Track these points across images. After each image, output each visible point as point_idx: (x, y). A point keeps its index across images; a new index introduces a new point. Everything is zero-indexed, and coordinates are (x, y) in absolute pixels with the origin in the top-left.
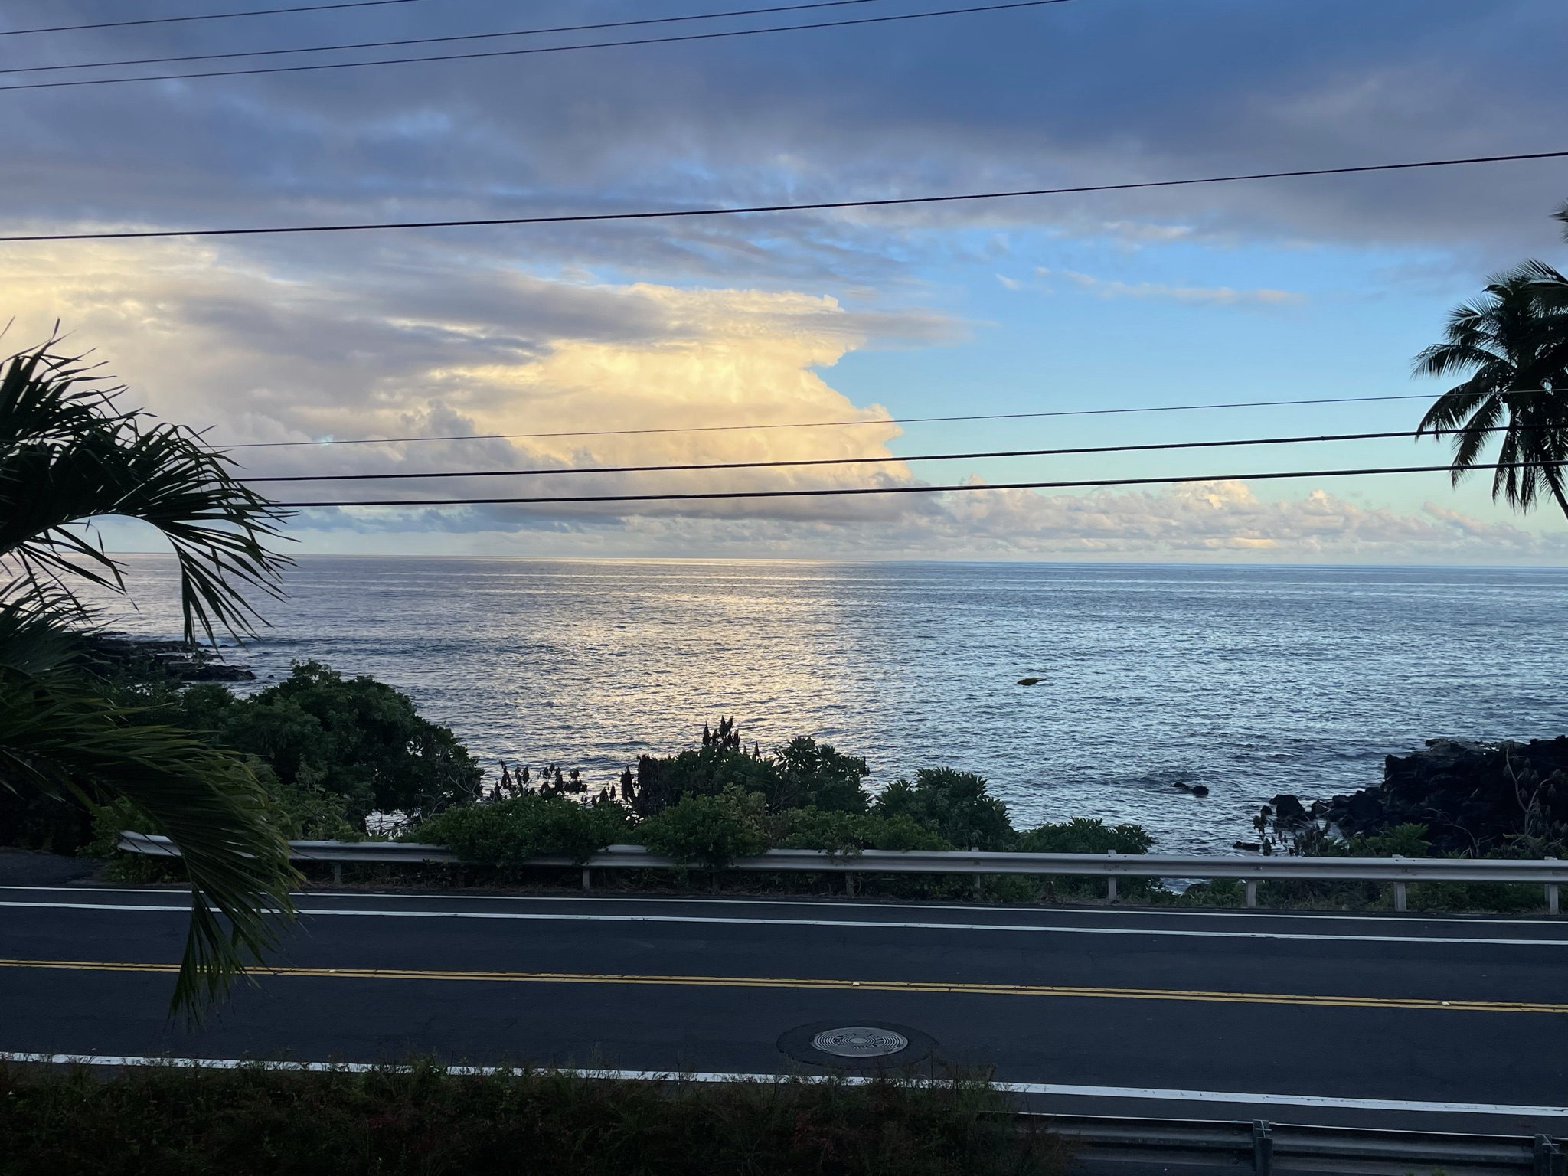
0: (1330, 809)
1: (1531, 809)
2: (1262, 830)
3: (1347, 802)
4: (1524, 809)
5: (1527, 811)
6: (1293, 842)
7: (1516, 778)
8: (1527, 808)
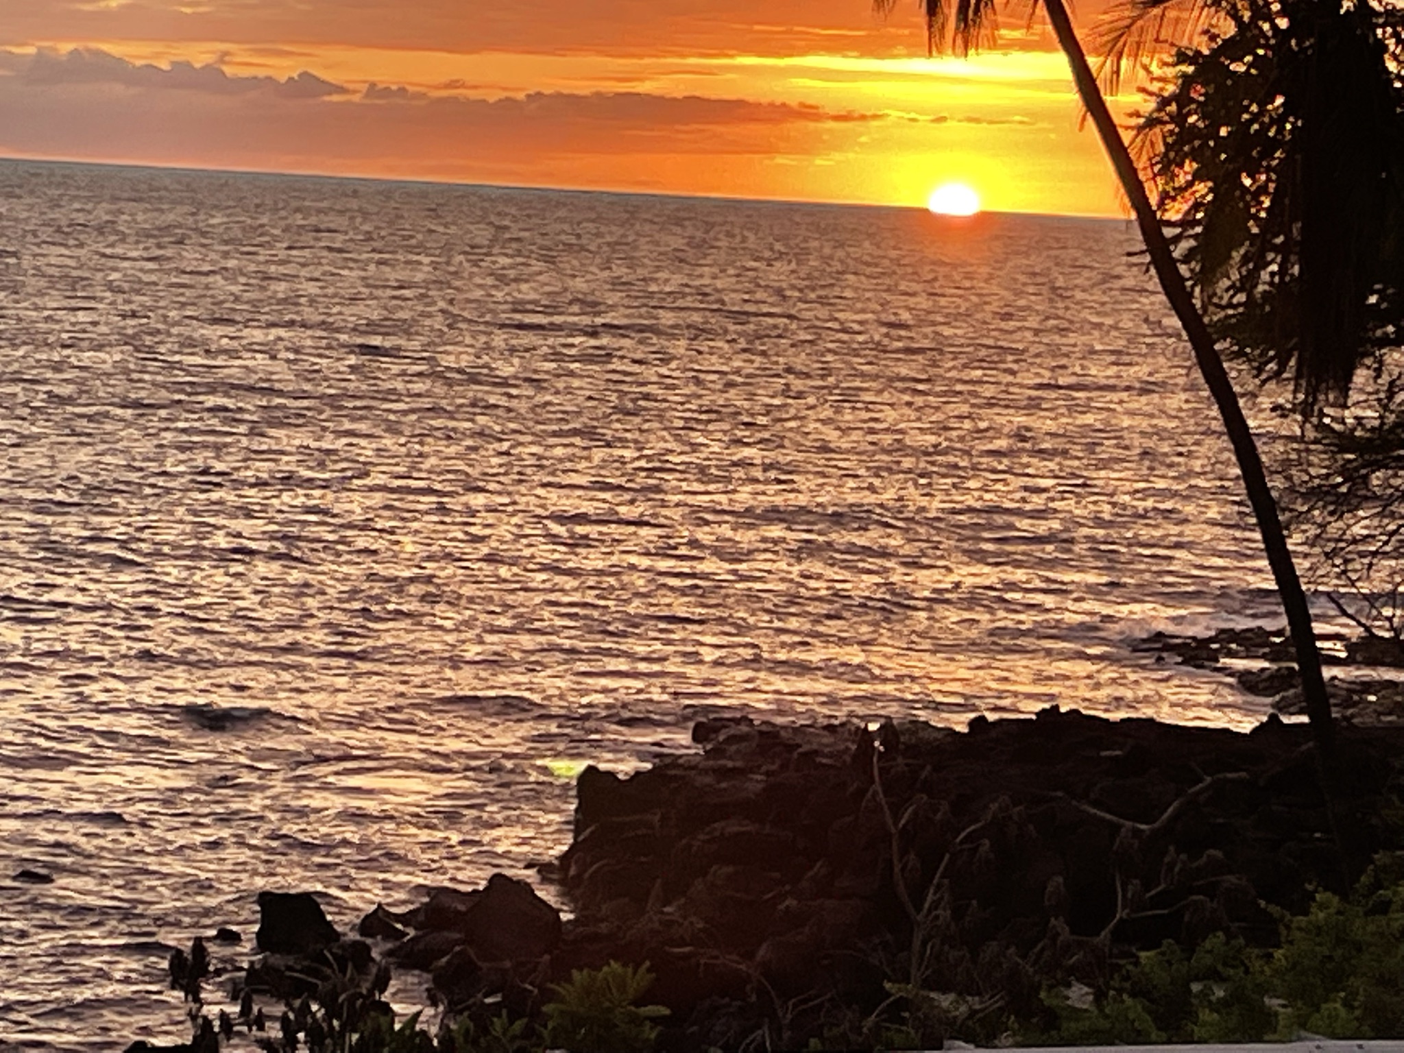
0: (412, 932)
1: (930, 911)
2: (193, 992)
3: (462, 908)
4: (912, 911)
5: (919, 918)
6: (278, 1025)
7: (896, 824)
8: (919, 909)
